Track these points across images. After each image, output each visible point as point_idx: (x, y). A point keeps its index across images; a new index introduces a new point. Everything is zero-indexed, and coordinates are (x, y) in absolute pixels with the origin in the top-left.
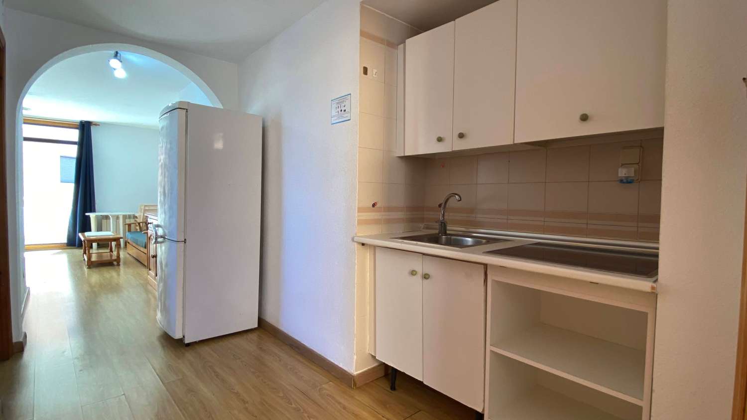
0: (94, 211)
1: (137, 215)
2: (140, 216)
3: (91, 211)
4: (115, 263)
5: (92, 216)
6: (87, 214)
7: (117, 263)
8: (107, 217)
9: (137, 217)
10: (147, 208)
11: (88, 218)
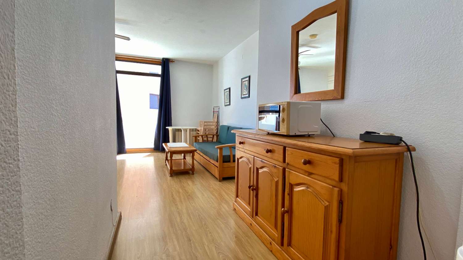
0: (171, 126)
1: (199, 129)
2: (201, 129)
3: (169, 126)
4: (191, 172)
5: (170, 128)
6: (167, 128)
7: (192, 172)
8: (180, 130)
9: (198, 131)
10: (206, 124)
11: (167, 130)
